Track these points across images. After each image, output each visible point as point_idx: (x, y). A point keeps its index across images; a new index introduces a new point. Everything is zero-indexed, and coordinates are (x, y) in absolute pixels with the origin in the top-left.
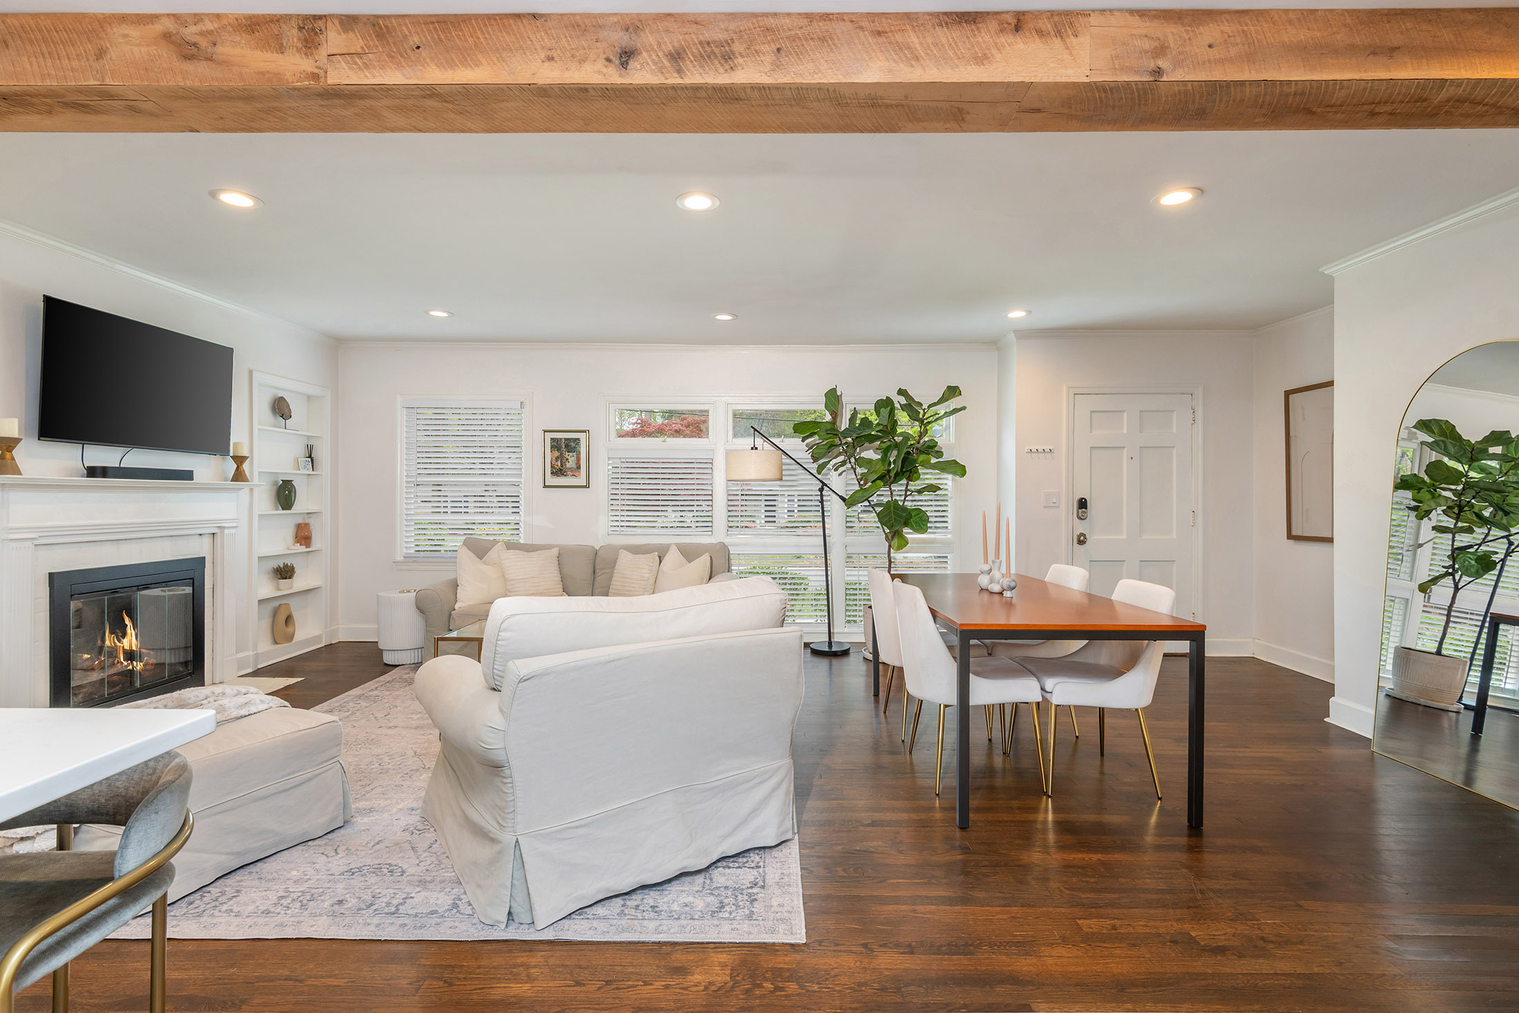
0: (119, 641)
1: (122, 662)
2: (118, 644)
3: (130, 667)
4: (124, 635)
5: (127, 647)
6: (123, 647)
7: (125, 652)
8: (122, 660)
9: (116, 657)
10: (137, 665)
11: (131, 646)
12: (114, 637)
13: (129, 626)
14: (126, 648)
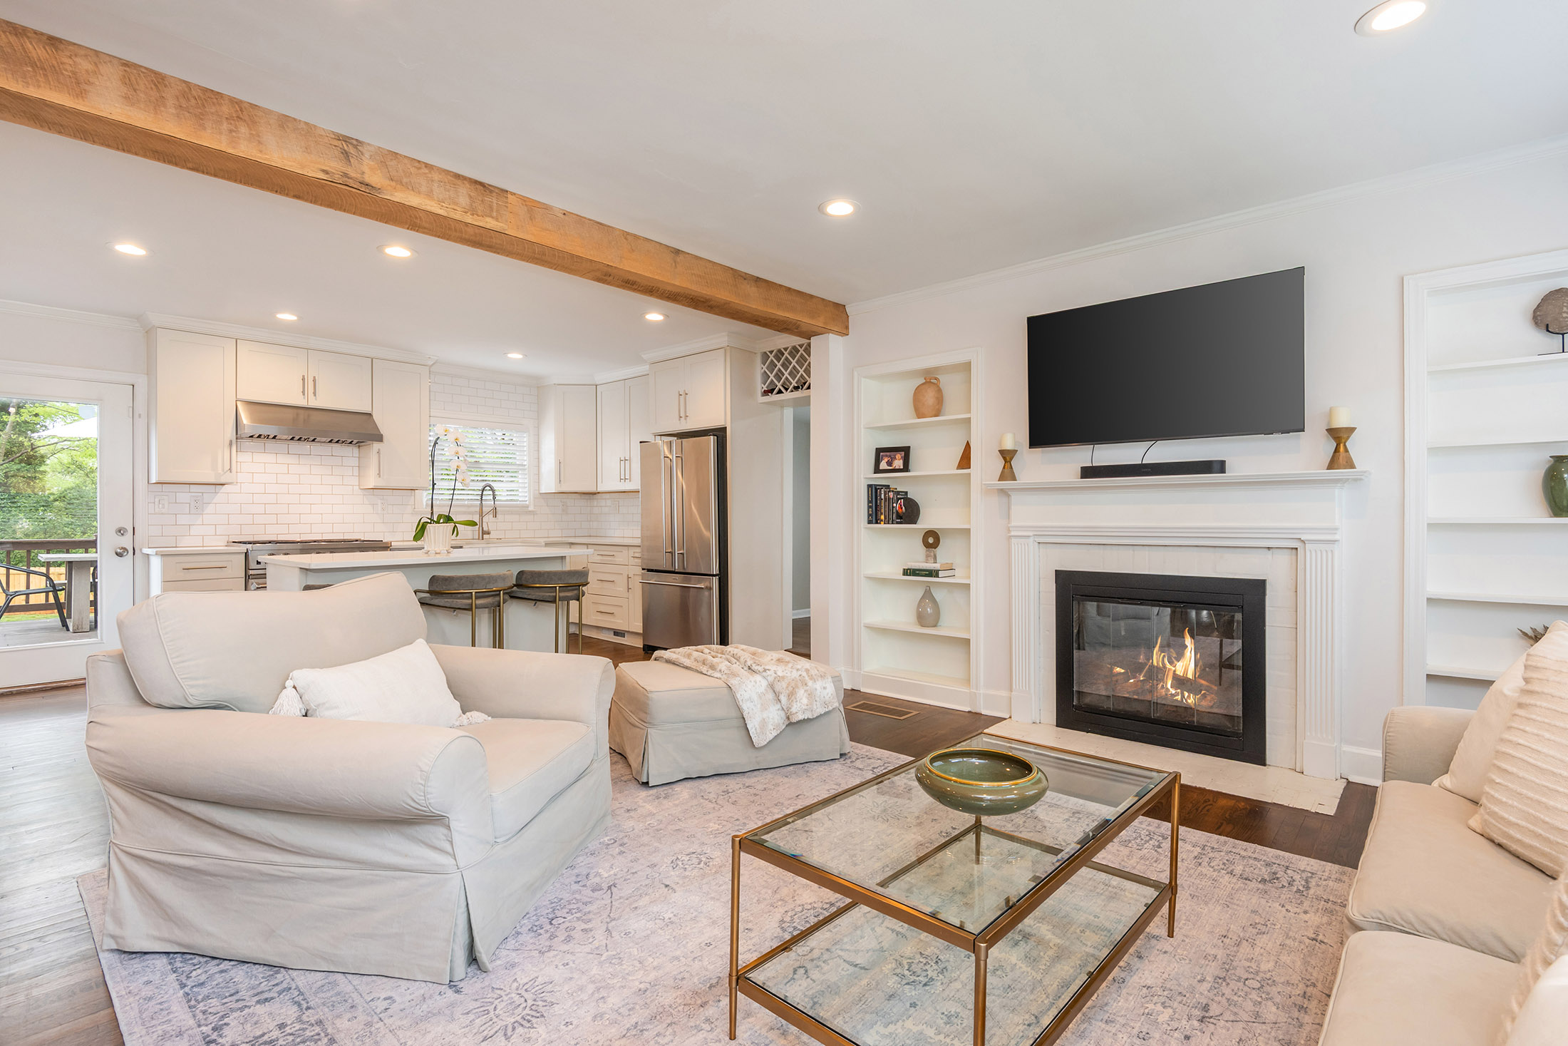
0: (1171, 663)
1: (1167, 688)
2: (1168, 666)
3: (1179, 698)
4: (1180, 656)
5: (1180, 672)
6: (1175, 671)
7: (1176, 677)
8: (1169, 686)
9: (1162, 680)
10: (1189, 697)
11: (1186, 671)
12: (1164, 656)
13: (1189, 648)
14: (1178, 673)
